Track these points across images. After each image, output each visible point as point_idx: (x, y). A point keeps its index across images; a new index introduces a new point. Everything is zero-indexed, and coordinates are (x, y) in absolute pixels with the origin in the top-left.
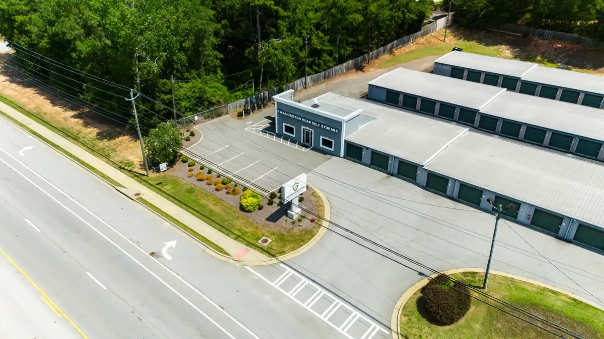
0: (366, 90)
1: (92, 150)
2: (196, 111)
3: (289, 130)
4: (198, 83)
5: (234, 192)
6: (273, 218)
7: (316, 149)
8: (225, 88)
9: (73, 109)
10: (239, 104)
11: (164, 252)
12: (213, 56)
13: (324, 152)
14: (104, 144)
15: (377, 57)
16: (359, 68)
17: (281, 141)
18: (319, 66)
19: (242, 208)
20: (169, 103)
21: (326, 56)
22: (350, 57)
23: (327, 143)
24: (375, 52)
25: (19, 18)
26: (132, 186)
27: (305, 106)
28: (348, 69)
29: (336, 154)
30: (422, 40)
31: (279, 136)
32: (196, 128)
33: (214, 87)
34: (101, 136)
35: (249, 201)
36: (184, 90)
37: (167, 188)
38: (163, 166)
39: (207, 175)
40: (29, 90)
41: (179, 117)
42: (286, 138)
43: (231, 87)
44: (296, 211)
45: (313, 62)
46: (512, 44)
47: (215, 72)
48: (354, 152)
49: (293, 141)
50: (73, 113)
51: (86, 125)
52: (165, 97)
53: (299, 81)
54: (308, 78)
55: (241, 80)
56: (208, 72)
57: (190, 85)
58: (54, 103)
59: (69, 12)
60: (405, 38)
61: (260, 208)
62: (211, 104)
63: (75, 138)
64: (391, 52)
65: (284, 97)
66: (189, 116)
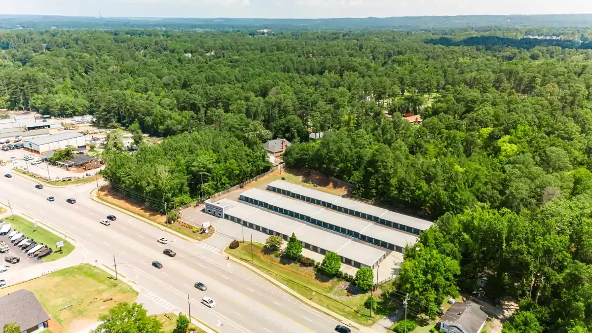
0: (239, 197)
1: (149, 219)
2: (181, 206)
3: (209, 211)
4: (182, 198)
5: (191, 228)
6: (201, 233)
7: (217, 216)
8: (190, 198)
9: (139, 207)
10: (194, 203)
11: (174, 241)
12: (187, 189)
13: (219, 217)
14: (152, 217)
15: (250, 182)
16: (242, 187)
17: (207, 214)
18: (224, 188)
19: (193, 232)
20: (173, 204)
21: (227, 185)
22: (238, 184)
23: (220, 214)
24: (248, 181)
25: (123, 179)
26: (164, 228)
27: (213, 204)
28: (237, 188)
29: (222, 217)
30: (271, 174)
31: (206, 213)
32: (180, 211)
33: (186, 198)
34: (151, 215)
35: (195, 230)
36: (177, 200)
37: (173, 228)
38: (172, 222)
39: (184, 225)
40: (121, 201)
41: (175, 208)
42: (208, 213)
43: (192, 197)
44: (207, 231)
45: (223, 187)
46: (304, 175)
47: (187, 193)
48: (227, 217)
49: (211, 214)
50: (140, 208)
51: (146, 212)
52: (172, 203)
53: (217, 194)
54: (220, 193)
55: (196, 195)
56: (184, 193)
57: (179, 198)
58: (132, 205)
59: (144, 179)
60: (263, 174)
61: (198, 231)
62: (185, 204)
63: (143, 216)
64: (256, 180)
65: (208, 201)
66: (178, 208)
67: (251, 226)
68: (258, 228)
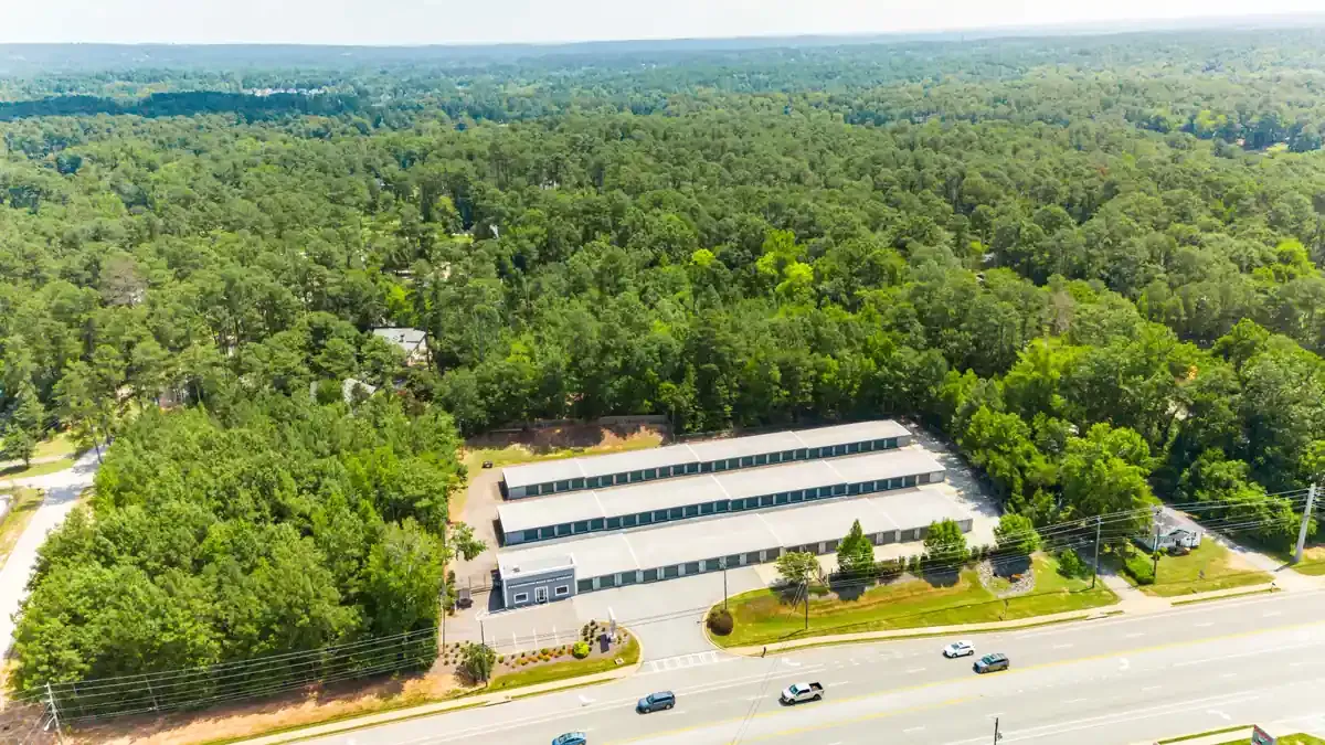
3: (523, 598)
5: (559, 653)
7: (553, 601)
13: (561, 599)
17: (519, 610)
19: (580, 657)
23: (562, 591)
29: (572, 595)
31: (512, 609)
37: (513, 682)
39: (526, 659)
48: (586, 586)
49: (528, 604)
61: (590, 650)
67: (671, 572)
68: (692, 569)
